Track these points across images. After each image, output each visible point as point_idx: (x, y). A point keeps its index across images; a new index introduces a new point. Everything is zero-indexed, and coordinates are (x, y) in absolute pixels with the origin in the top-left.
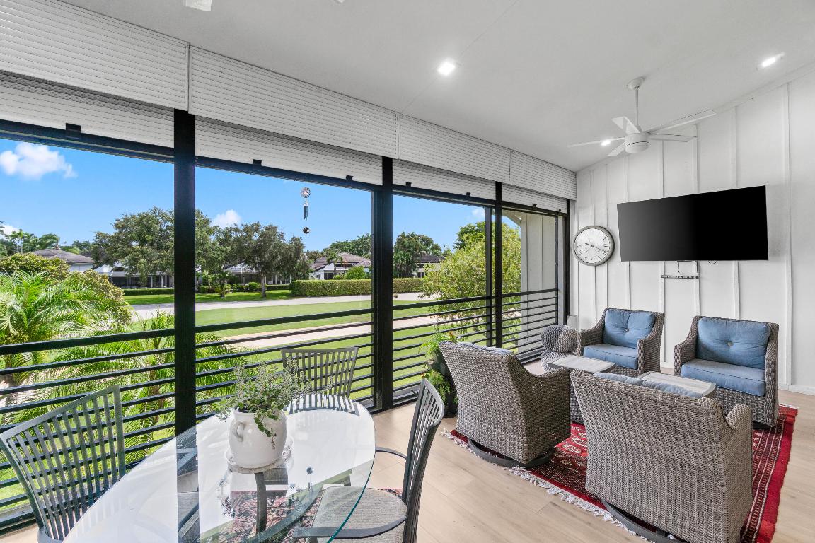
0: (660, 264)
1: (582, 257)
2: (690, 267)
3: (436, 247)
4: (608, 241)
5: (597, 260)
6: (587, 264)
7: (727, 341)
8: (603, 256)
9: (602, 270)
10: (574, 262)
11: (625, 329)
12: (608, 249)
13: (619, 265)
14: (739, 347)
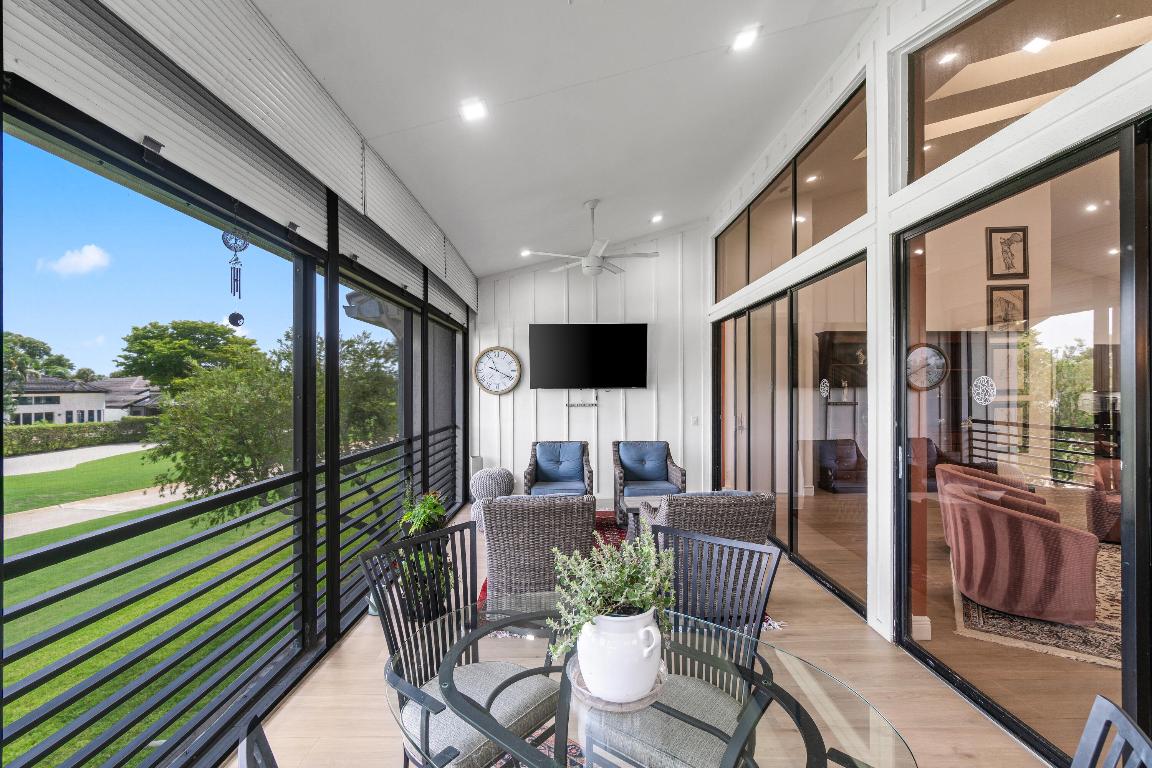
0: (565, 392)
1: (485, 384)
2: (590, 395)
3: (60, 361)
4: (514, 366)
5: (502, 388)
6: (490, 392)
7: (642, 461)
8: (510, 384)
9: (507, 400)
10: (475, 387)
11: (559, 462)
12: (515, 375)
13: (526, 393)
14: (650, 465)
